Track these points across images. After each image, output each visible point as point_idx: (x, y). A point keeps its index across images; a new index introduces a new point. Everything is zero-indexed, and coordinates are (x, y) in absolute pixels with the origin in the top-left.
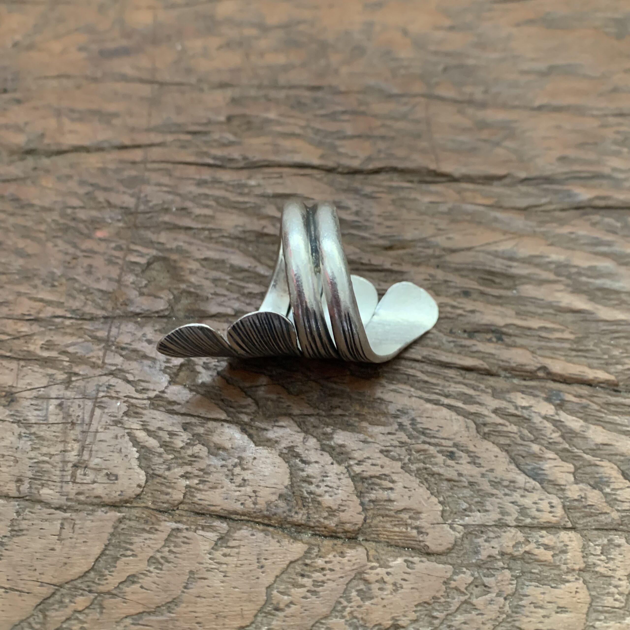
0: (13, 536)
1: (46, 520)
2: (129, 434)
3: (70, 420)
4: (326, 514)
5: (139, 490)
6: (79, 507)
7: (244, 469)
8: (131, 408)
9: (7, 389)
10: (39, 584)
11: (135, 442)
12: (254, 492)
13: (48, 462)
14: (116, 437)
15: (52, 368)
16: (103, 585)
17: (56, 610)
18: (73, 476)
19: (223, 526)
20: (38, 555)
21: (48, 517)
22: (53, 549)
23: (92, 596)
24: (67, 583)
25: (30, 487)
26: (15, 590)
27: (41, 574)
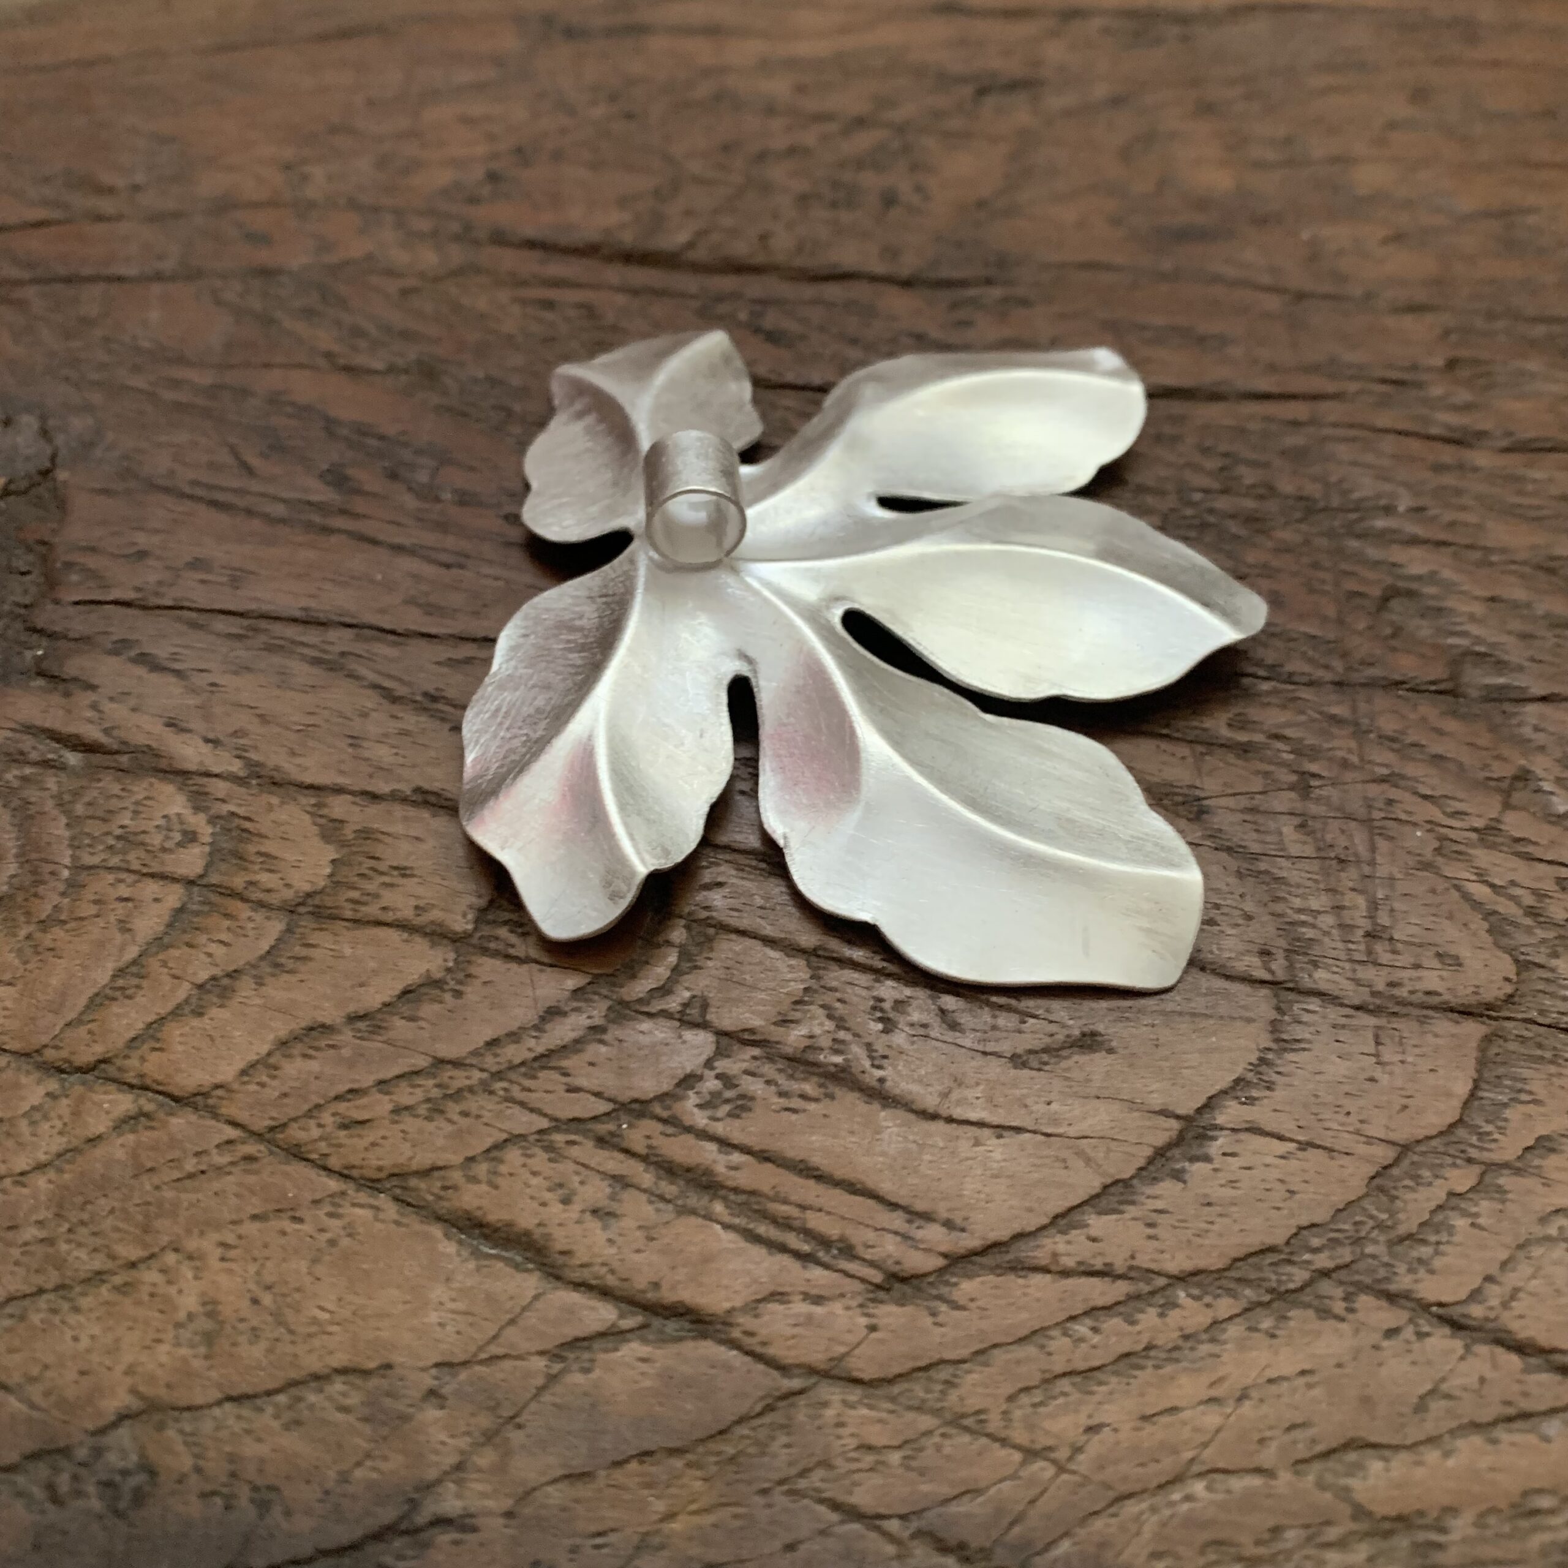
0: (1285, 1050)
1: (1343, 1027)
2: (1457, 888)
3: (1332, 855)
5: (1509, 989)
6: (1396, 1009)
8: (1447, 843)
9: (1185, 791)
10: (1363, 1139)
11: (1473, 903)
13: (1311, 925)
14: (1434, 891)
15: (1261, 760)
16: (1490, 1150)
17: (1412, 1190)
18: (1369, 952)
20: (1347, 1088)
21: (1343, 1021)
22: (1372, 1080)
23: (1475, 1169)
24: (1418, 1142)
25: (1291, 967)
26: (1319, 1147)
27: (1362, 1122)
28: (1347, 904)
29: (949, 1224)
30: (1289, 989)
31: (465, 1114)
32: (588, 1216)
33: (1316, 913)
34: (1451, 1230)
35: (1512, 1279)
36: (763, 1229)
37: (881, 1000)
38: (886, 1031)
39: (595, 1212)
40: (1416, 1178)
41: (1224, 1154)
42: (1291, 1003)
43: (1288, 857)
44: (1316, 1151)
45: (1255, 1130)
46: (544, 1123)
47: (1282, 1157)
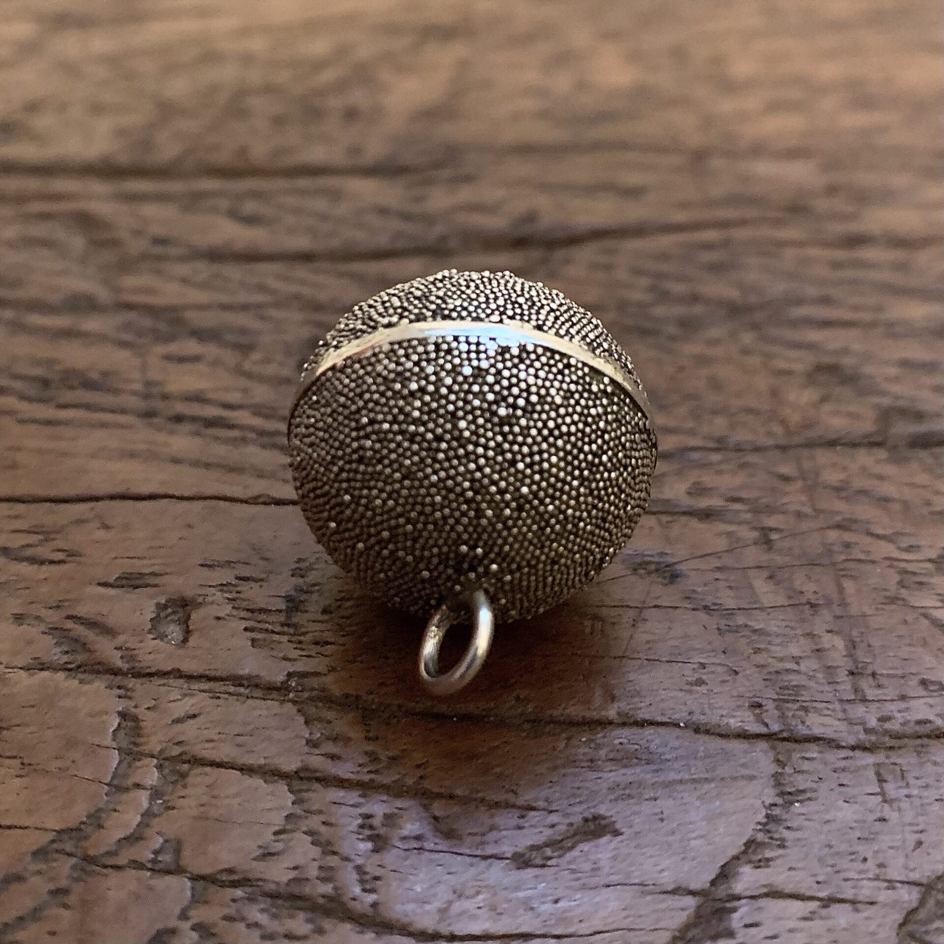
1: (844, 769)
2: (926, 616)
3: (803, 601)
8: (907, 576)
9: (656, 559)
15: (723, 522)
18: (856, 690)
21: (843, 763)
25: (783, 716)
28: (827, 646)
30: (784, 739)
33: (797, 660)
37: (368, 816)
38: (375, 850)
42: (789, 752)
43: (761, 609)
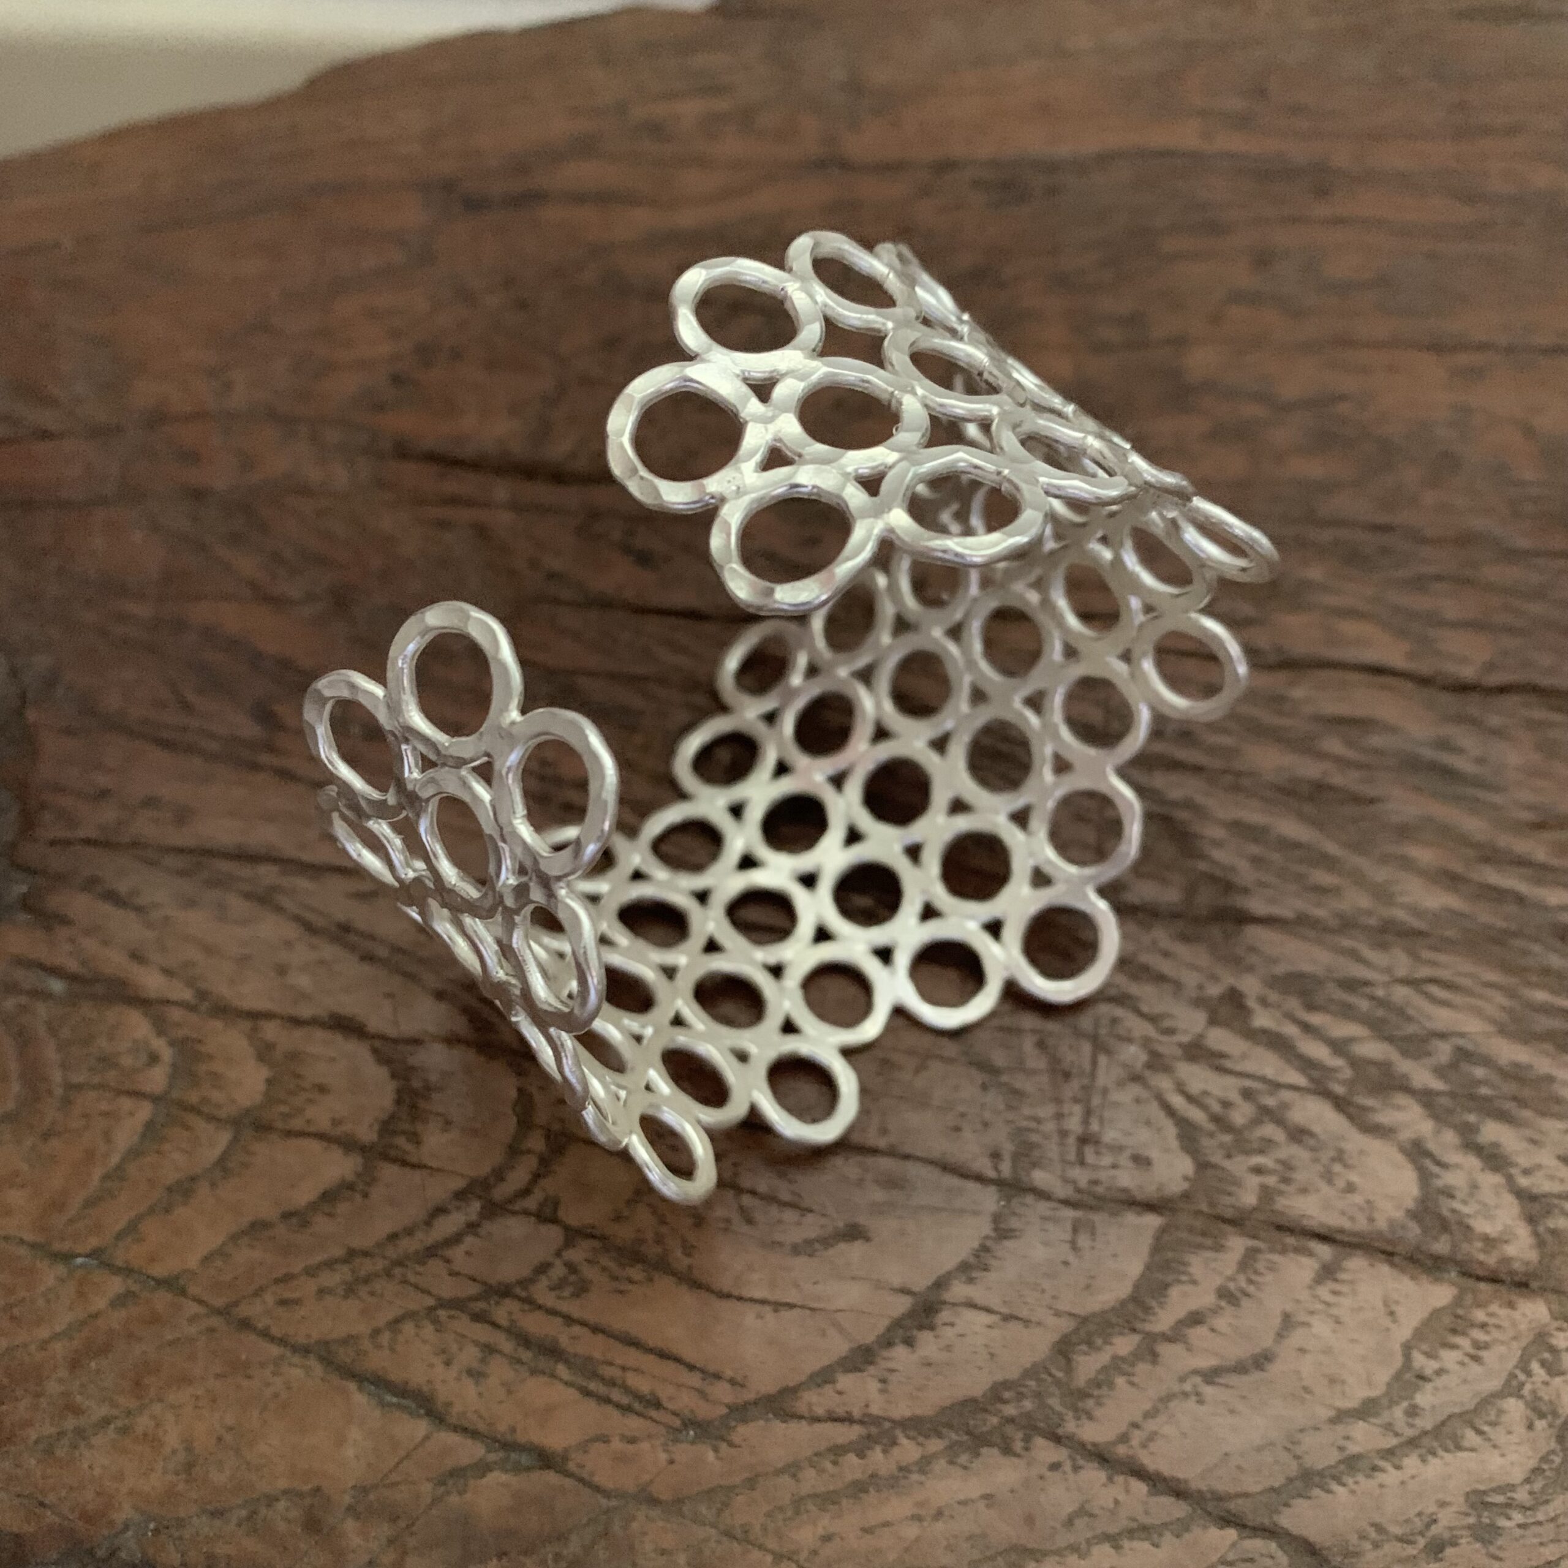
0: (1001, 1238)
4: (1479, 1245)
5: (1186, 1186)
6: (1093, 1202)
7: (1346, 1166)
10: (1052, 1312)
11: (1170, 1111)
12: (1368, 1202)
13: (1037, 1131)
14: (1138, 1101)
16: (1151, 1322)
17: (1086, 1354)
19: (1325, 1251)
20: (1045, 1270)
22: (1066, 1263)
23: (1136, 1338)
24: (1096, 1315)
26: (1017, 1318)
27: (1054, 1297)
29: (733, 1382)
31: (372, 1294)
32: (464, 1375)
34: (1111, 1385)
35: (1151, 1425)
36: (593, 1386)
39: (470, 1373)
40: (1090, 1343)
41: (945, 1324)
44: (1016, 1322)
45: (972, 1305)
46: (430, 1302)
47: (989, 1327)
